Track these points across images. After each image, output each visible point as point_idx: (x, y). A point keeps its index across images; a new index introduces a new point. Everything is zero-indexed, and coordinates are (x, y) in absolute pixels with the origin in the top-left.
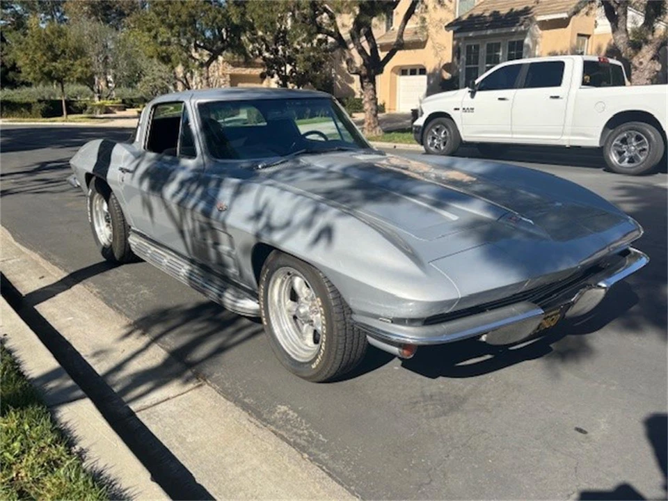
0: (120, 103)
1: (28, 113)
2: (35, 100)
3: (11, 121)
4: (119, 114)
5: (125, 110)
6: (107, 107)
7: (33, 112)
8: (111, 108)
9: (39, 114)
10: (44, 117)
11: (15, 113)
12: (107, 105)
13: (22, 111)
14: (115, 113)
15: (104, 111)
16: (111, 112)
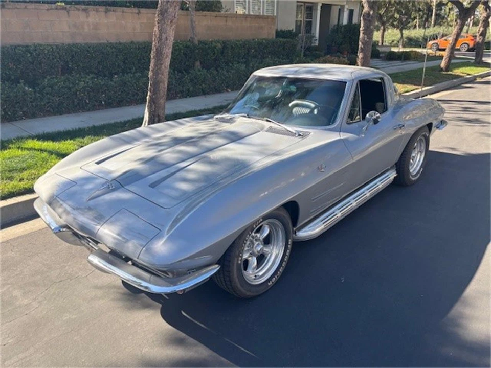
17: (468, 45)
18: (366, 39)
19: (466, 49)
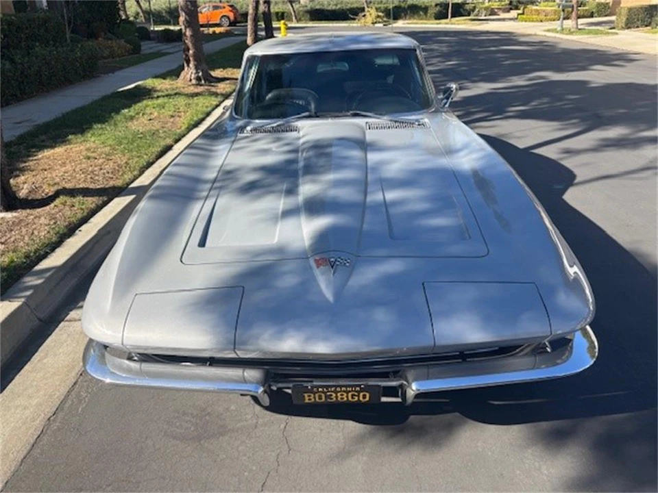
0: (506, 5)
1: (424, 17)
2: (433, 4)
3: (408, 24)
4: (503, 15)
5: (508, 12)
6: (492, 9)
7: (429, 15)
8: (496, 10)
9: (432, 17)
10: (436, 19)
11: (416, 17)
12: (493, 7)
13: (421, 15)
14: (499, 15)
15: (489, 13)
16: (495, 14)
17: (228, 18)
18: (190, 7)
19: (228, 24)
